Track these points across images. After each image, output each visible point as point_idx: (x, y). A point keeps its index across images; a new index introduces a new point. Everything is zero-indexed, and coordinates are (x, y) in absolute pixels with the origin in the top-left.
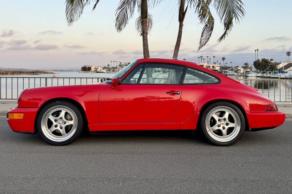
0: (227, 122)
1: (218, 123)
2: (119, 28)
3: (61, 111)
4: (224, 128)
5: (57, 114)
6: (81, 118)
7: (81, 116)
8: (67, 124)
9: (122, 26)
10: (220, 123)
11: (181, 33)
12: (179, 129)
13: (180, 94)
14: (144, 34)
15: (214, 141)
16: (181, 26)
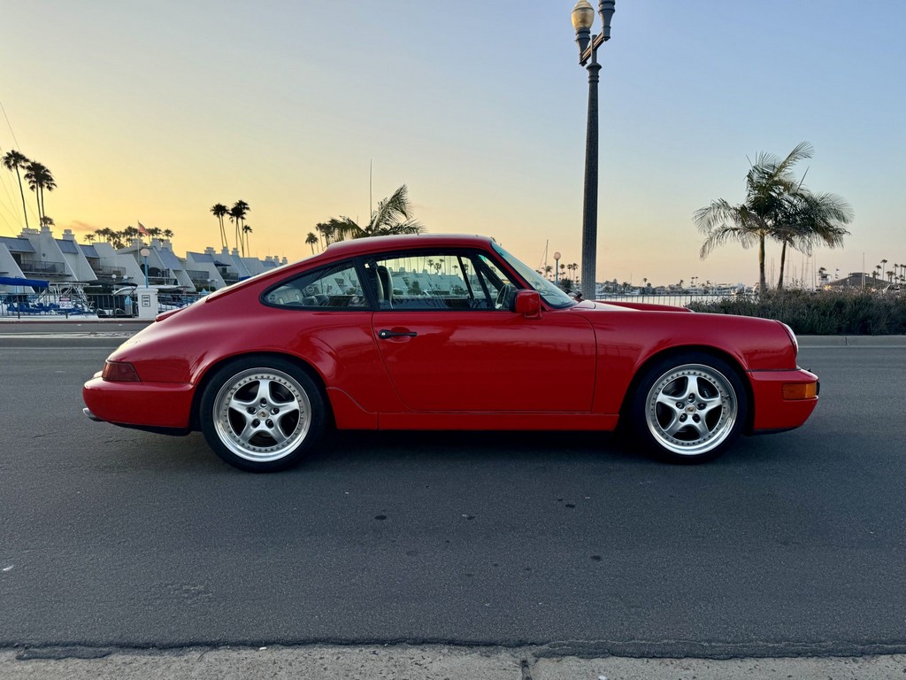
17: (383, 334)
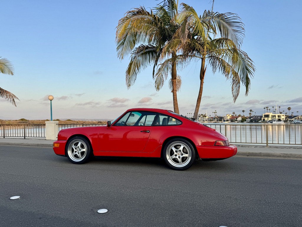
0: (181, 153)
1: (175, 153)
2: (158, 88)
3: (78, 143)
4: (179, 157)
5: (76, 144)
6: (89, 147)
7: (89, 146)
8: (81, 151)
9: (160, 87)
10: (176, 154)
11: (201, 89)
12: (149, 156)
13: (150, 133)
14: (174, 91)
15: (172, 166)
16: (202, 83)
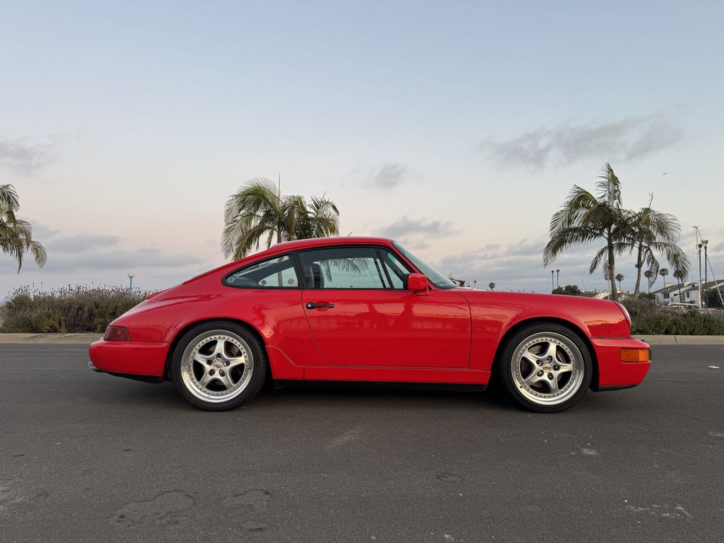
17: (310, 306)
